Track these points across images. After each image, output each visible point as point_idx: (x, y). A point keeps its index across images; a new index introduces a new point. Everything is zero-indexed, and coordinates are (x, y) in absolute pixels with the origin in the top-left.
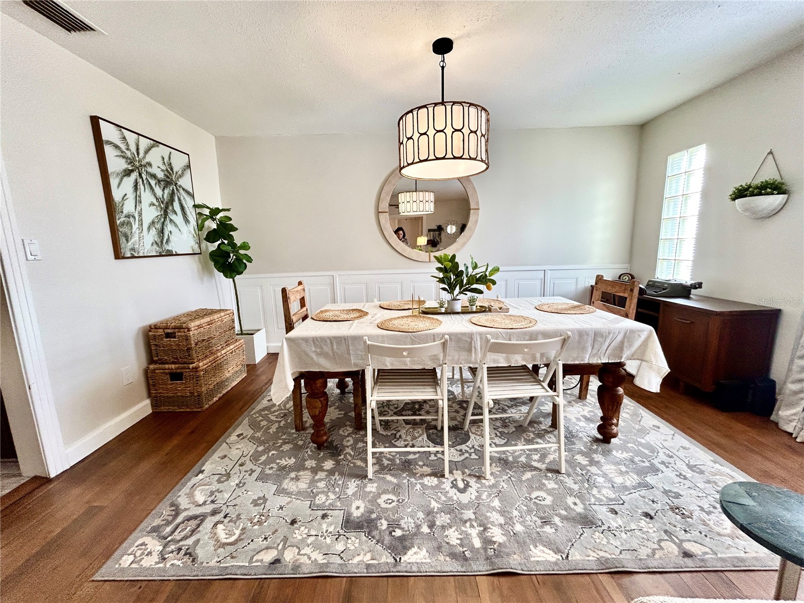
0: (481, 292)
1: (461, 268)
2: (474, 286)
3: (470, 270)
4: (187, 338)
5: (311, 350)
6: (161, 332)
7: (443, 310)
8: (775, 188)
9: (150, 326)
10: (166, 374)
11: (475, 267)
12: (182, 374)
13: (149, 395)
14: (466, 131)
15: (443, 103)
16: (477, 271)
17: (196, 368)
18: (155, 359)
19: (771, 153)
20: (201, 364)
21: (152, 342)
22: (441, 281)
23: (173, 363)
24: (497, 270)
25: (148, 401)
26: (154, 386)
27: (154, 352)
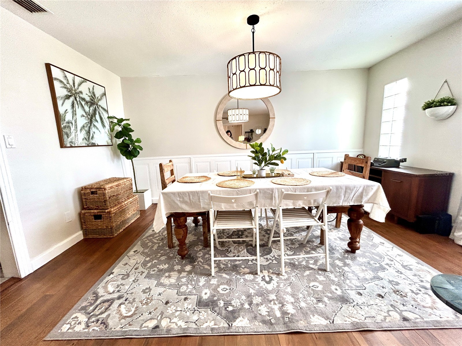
0: (277, 165)
1: (266, 151)
2: (274, 161)
3: (271, 152)
4: (104, 195)
5: (177, 200)
6: (88, 191)
7: (255, 176)
8: (450, 102)
9: (82, 188)
10: (92, 216)
11: (274, 150)
12: (101, 215)
13: (82, 228)
14: (268, 69)
15: (254, 52)
16: (275, 152)
17: (110, 212)
18: (85, 207)
19: (446, 82)
20: (112, 210)
21: (83, 197)
22: (254, 158)
23: (96, 209)
24: (287, 151)
25: (81, 232)
26: (85, 223)
27: (84, 203)
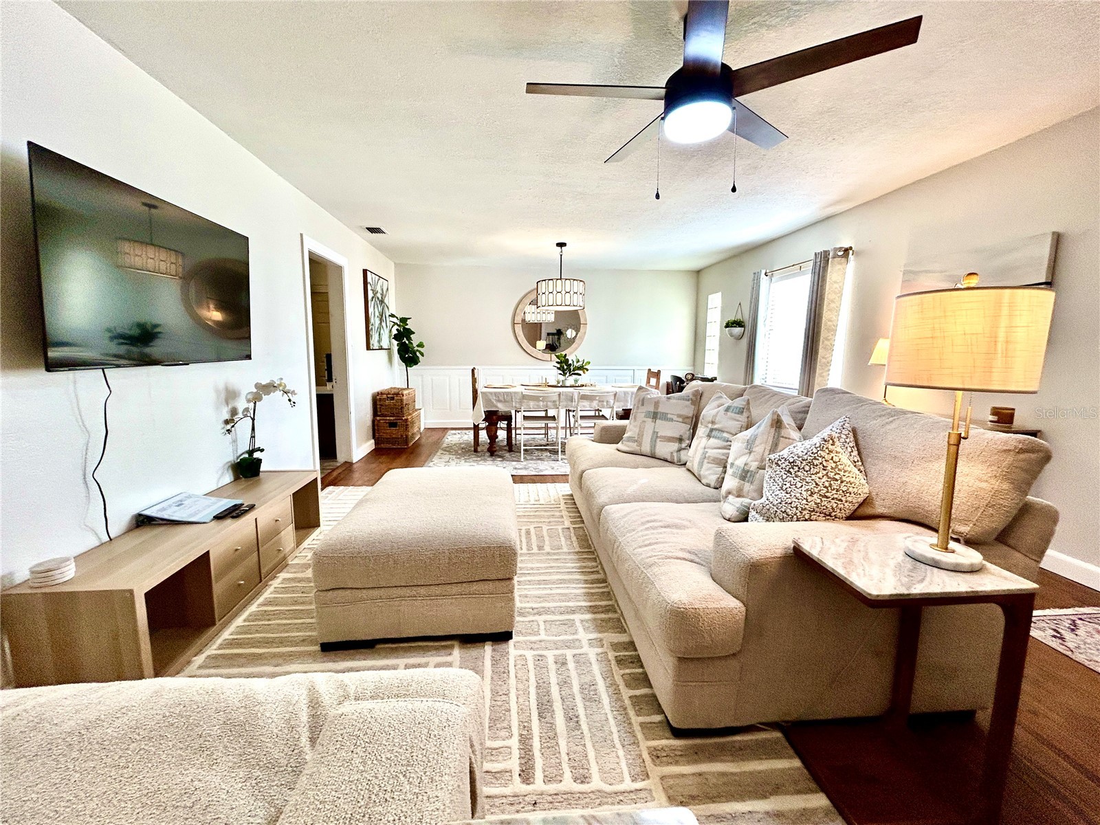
0: (580, 375)
1: (570, 362)
2: (576, 372)
3: (575, 363)
4: (402, 400)
6: (385, 396)
7: (559, 385)
9: (378, 393)
10: (387, 423)
11: (578, 361)
12: (397, 423)
13: (374, 437)
14: (572, 293)
15: (561, 279)
16: (579, 364)
17: (407, 419)
18: (379, 413)
19: (740, 304)
20: (409, 417)
21: (378, 403)
22: (559, 368)
23: (391, 416)
24: (589, 363)
25: (373, 441)
26: (378, 430)
27: (379, 410)
